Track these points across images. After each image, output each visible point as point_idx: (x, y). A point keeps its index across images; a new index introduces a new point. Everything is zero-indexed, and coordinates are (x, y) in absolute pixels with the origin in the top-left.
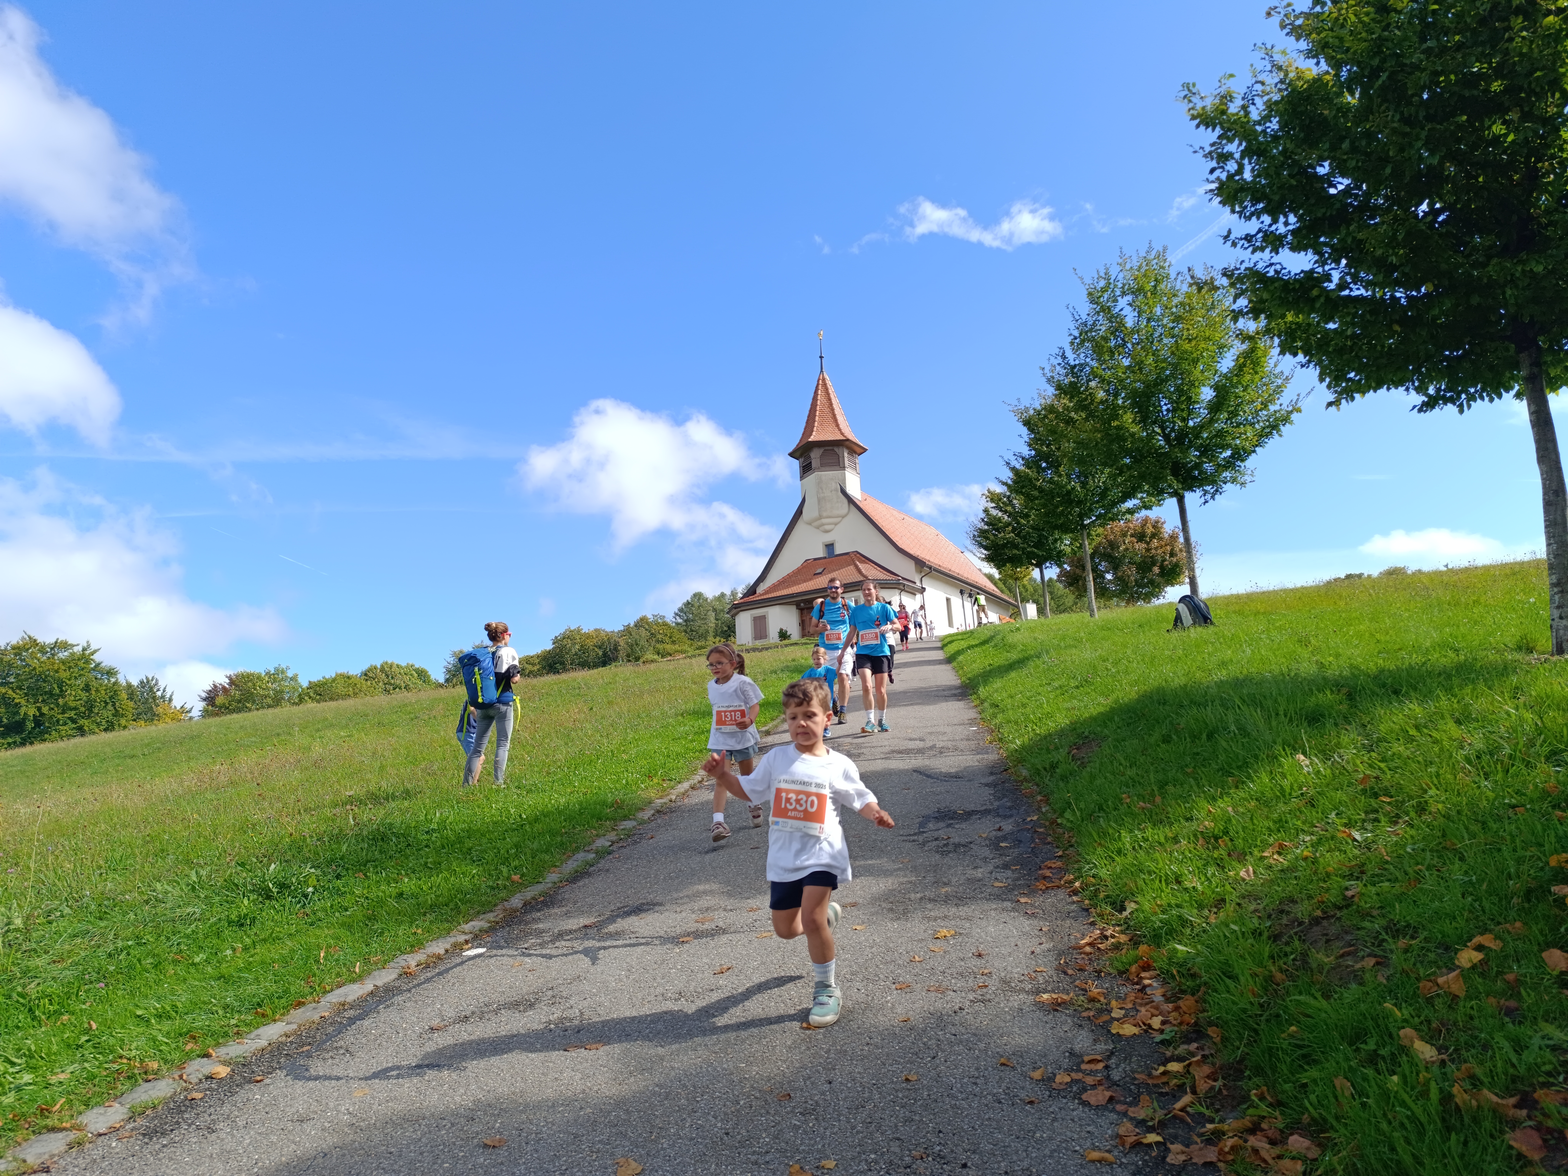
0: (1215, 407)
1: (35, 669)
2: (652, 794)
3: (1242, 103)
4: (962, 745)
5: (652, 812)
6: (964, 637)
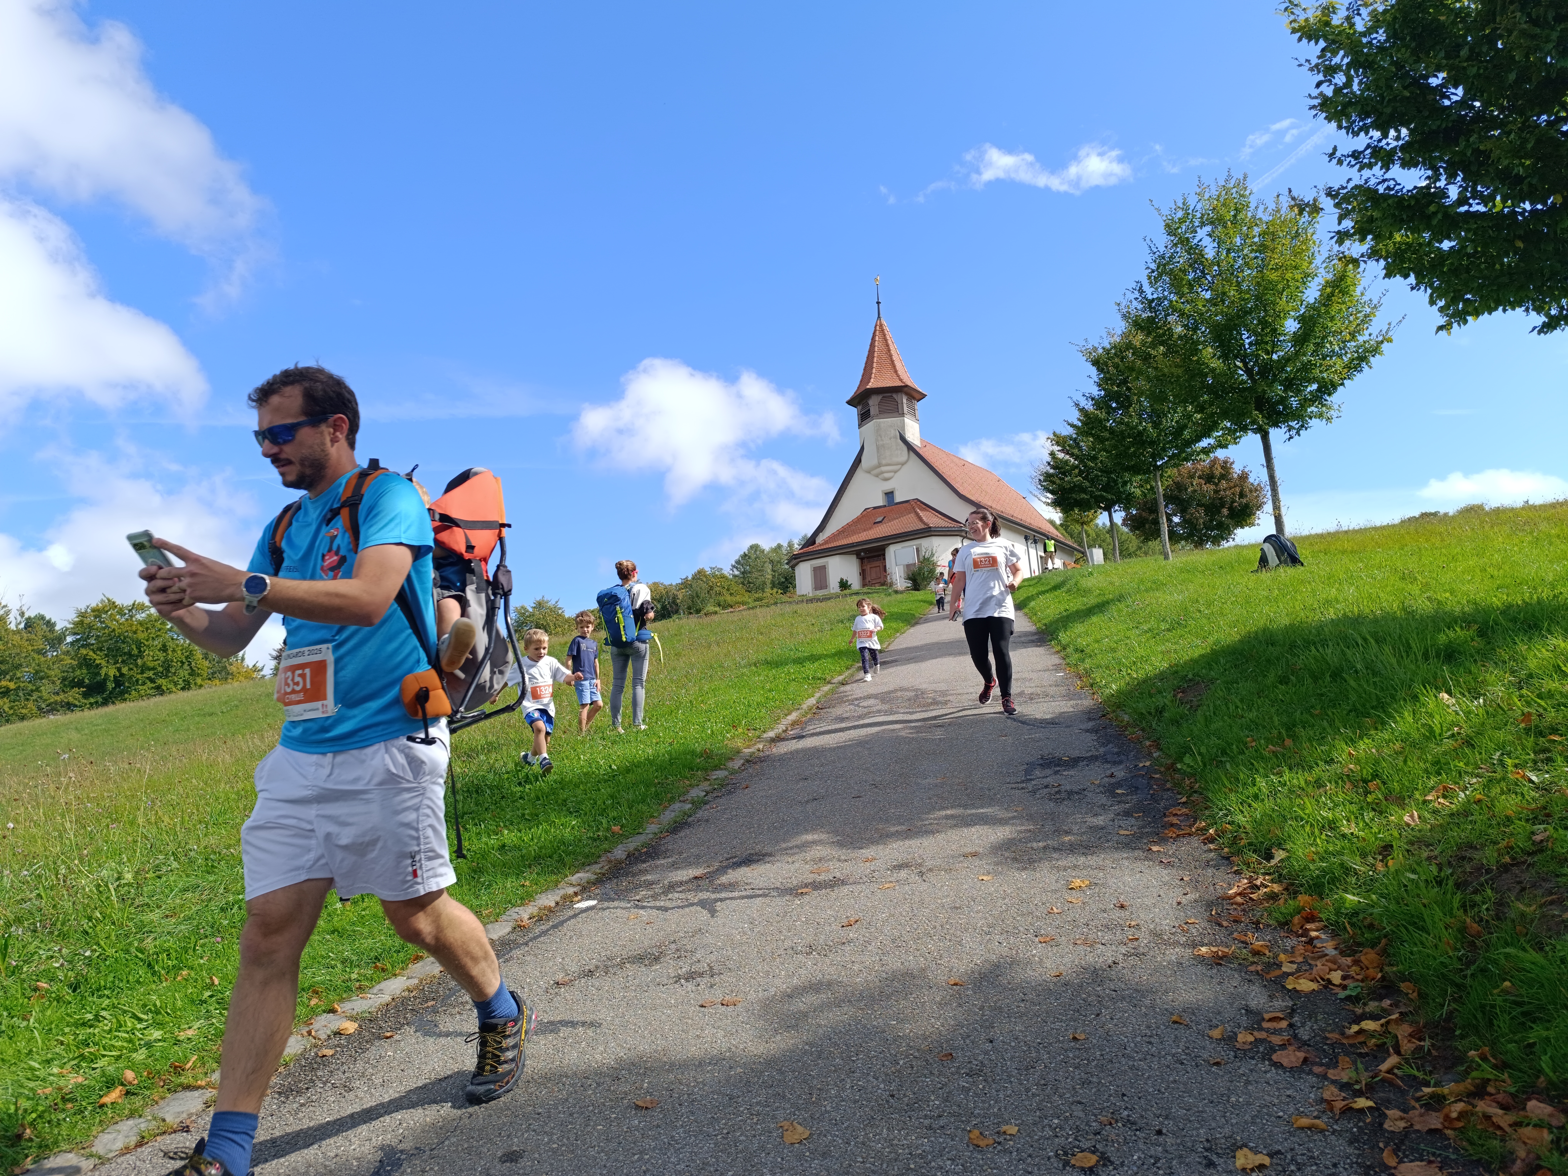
0: (1300, 339)
1: (114, 630)
2: (739, 743)
3: (1346, 13)
4: (1052, 690)
5: (742, 761)
6: (1031, 583)
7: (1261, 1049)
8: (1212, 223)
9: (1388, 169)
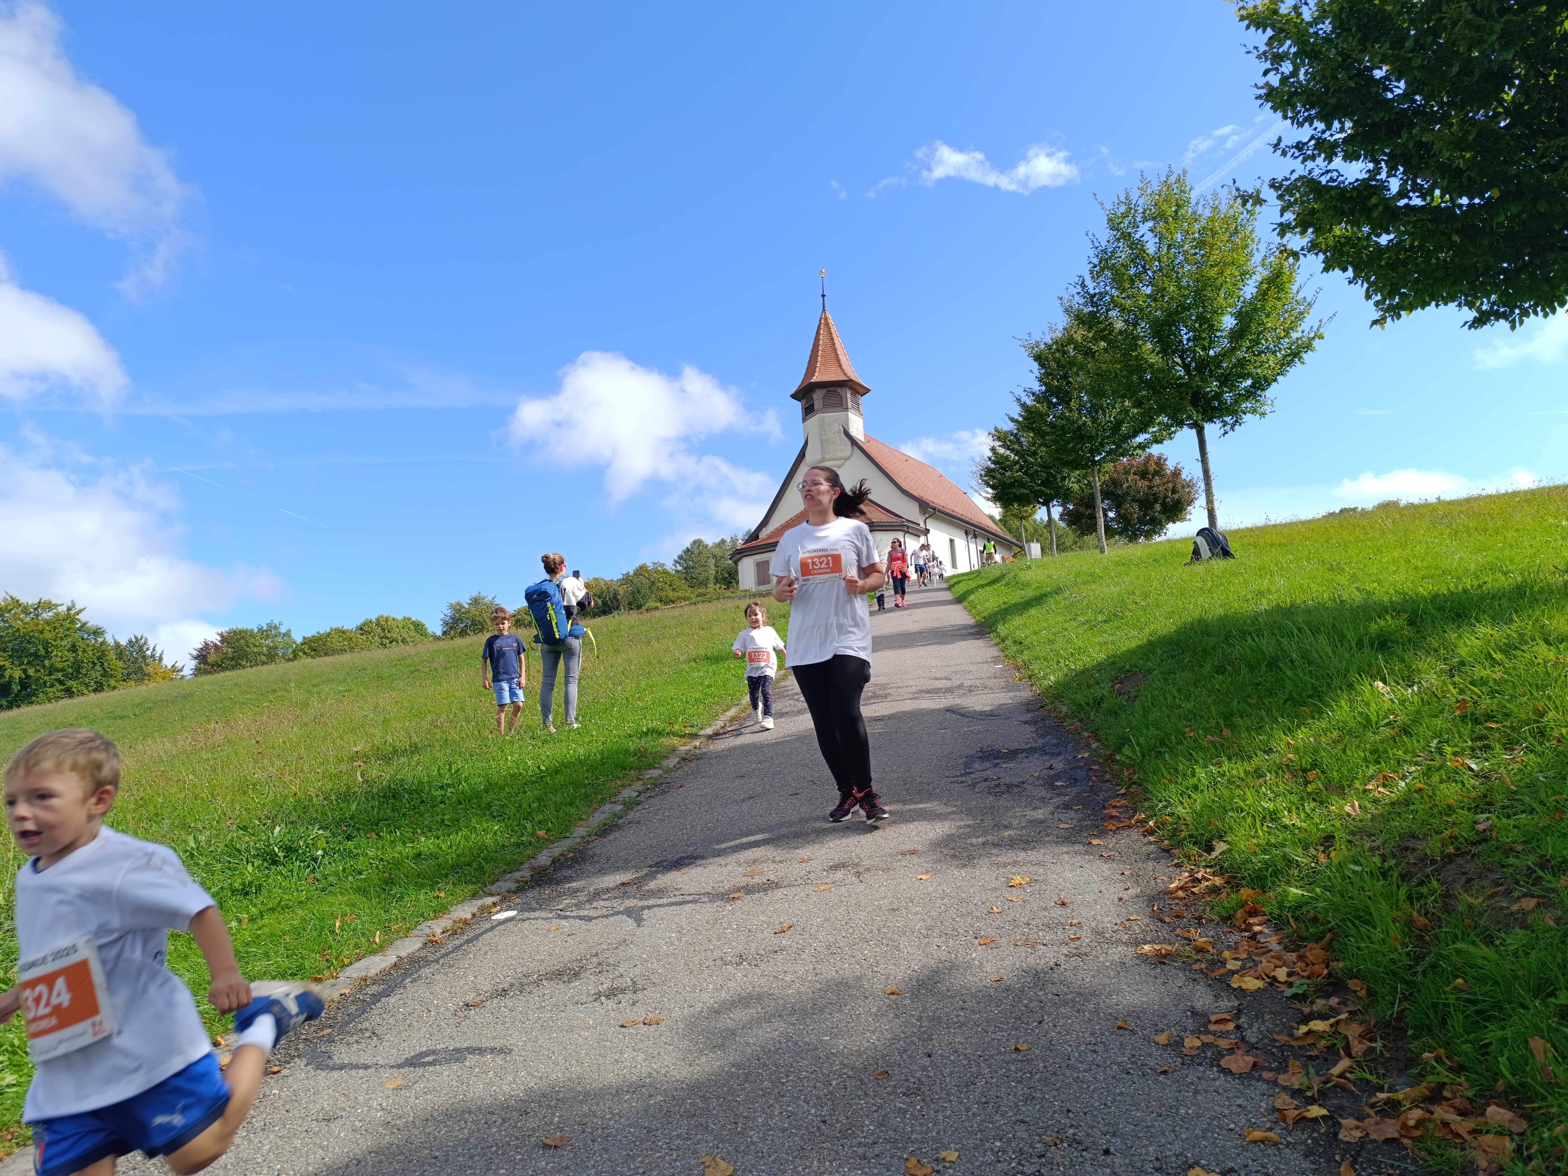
0: (1237, 335)
1: (18, 630)
2: (675, 741)
4: (991, 682)
5: (677, 759)
6: (971, 577)
7: (1209, 1054)
8: (1154, 219)
9: (1331, 161)
